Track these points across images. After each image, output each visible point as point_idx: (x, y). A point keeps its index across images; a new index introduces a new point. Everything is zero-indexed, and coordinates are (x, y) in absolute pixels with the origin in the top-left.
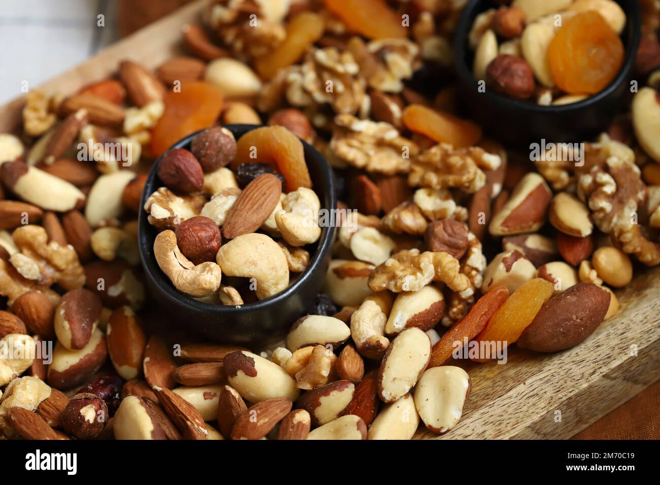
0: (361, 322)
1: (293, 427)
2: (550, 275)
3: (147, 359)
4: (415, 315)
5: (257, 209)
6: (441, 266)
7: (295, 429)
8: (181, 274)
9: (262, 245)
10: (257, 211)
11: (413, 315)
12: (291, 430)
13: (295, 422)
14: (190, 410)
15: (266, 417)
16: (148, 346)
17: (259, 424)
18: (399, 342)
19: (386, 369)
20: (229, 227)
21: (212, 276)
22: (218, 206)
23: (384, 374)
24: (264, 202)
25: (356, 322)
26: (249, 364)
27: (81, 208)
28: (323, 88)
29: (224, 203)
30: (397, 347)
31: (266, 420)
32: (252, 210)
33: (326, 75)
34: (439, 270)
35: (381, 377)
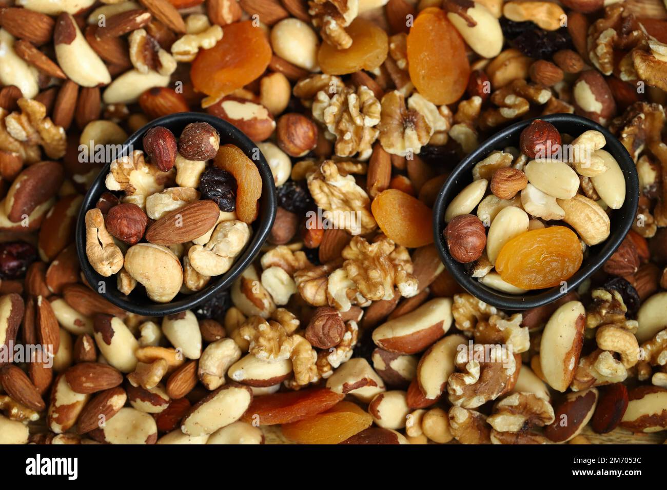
0: (210, 358)
1: (103, 407)
2: (378, 411)
3: (56, 263)
4: (252, 380)
5: (182, 233)
6: (297, 356)
7: (104, 409)
8: (94, 247)
9: (163, 268)
10: (181, 234)
11: (250, 379)
12: (101, 408)
13: (109, 403)
14: (50, 334)
15: (93, 382)
16: (65, 250)
17: (84, 385)
18: (221, 396)
19: (196, 411)
20: (152, 232)
21: (110, 269)
22: (161, 203)
23: (192, 415)
24: (191, 230)
25: (207, 354)
26: (109, 335)
27: (103, 88)
28: (338, 122)
29: (167, 205)
30: (217, 399)
31: (92, 385)
32: (179, 231)
33: (346, 116)
34: (294, 358)
35: (189, 415)
